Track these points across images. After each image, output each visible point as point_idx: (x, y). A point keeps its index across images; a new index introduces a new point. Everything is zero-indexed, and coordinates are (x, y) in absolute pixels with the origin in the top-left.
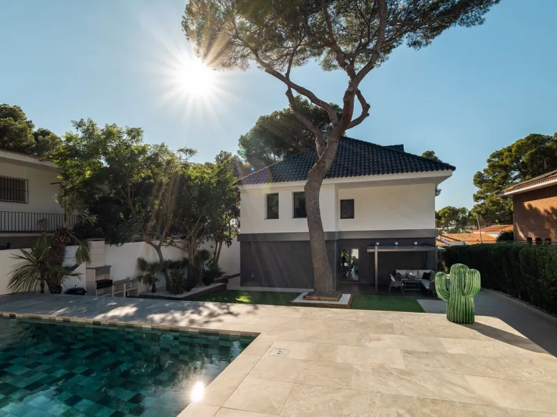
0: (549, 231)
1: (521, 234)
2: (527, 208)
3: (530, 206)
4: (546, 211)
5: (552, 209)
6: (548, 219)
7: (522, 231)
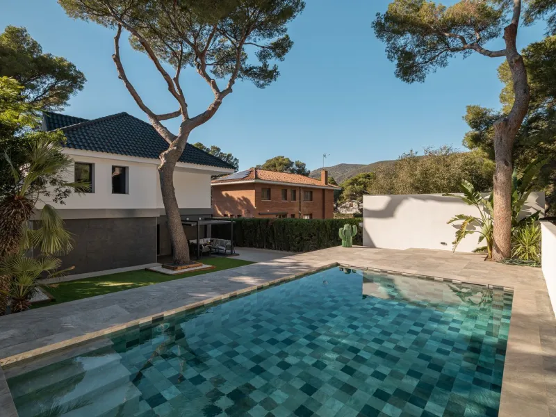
0: (241, 211)
1: (220, 213)
2: (225, 196)
3: (227, 195)
4: (239, 199)
5: (243, 197)
6: (240, 204)
7: (220, 210)
